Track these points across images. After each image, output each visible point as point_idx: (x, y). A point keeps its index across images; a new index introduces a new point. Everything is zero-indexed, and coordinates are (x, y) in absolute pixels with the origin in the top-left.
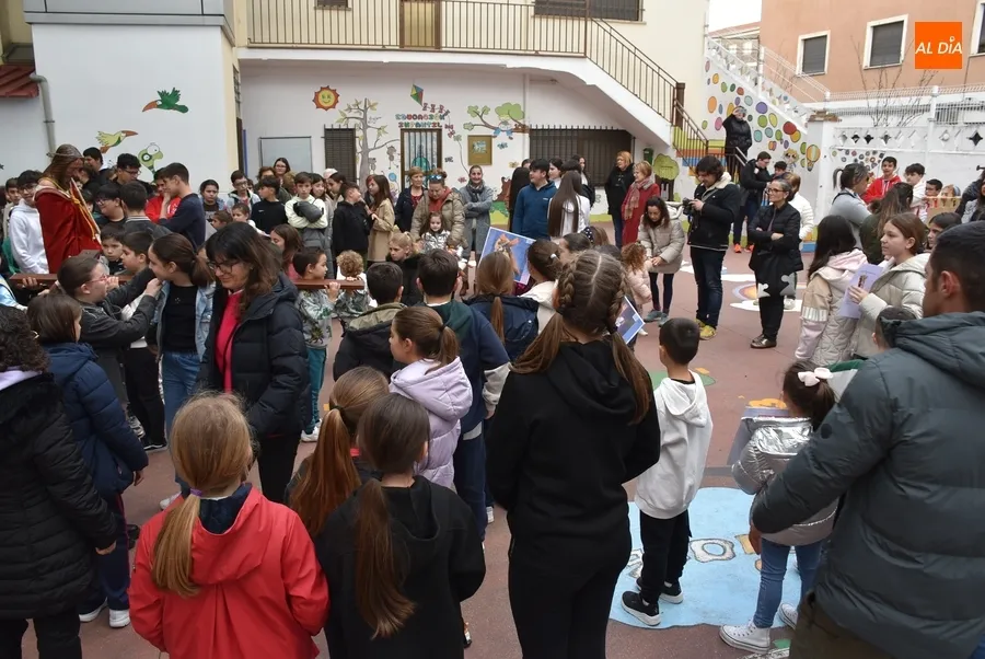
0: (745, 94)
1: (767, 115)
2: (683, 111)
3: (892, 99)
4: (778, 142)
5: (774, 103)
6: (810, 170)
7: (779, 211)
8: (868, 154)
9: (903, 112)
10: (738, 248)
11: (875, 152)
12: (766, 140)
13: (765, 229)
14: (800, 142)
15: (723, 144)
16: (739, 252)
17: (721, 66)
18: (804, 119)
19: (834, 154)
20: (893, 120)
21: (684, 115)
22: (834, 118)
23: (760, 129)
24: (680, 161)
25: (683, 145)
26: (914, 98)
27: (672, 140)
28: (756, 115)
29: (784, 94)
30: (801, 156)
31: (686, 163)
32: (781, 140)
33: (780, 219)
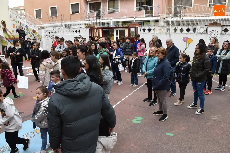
0: (22, 24)
1: (28, 28)
2: (6, 28)
3: (56, 24)
4: (32, 35)
5: (29, 25)
6: (40, 41)
7: (36, 51)
8: (52, 36)
9: (59, 26)
10: (26, 61)
11: (54, 36)
12: (29, 34)
13: (34, 55)
14: (37, 34)
15: (18, 36)
16: (27, 62)
17: (15, 17)
18: (37, 29)
19: (45, 36)
20: (57, 28)
21: (7, 29)
22: (44, 28)
23: (27, 32)
24: (8, 41)
25: (8, 37)
26: (61, 23)
27: (4, 36)
28: (26, 29)
29: (31, 23)
30: (38, 38)
31: (9, 41)
32: (33, 34)
33: (37, 52)
